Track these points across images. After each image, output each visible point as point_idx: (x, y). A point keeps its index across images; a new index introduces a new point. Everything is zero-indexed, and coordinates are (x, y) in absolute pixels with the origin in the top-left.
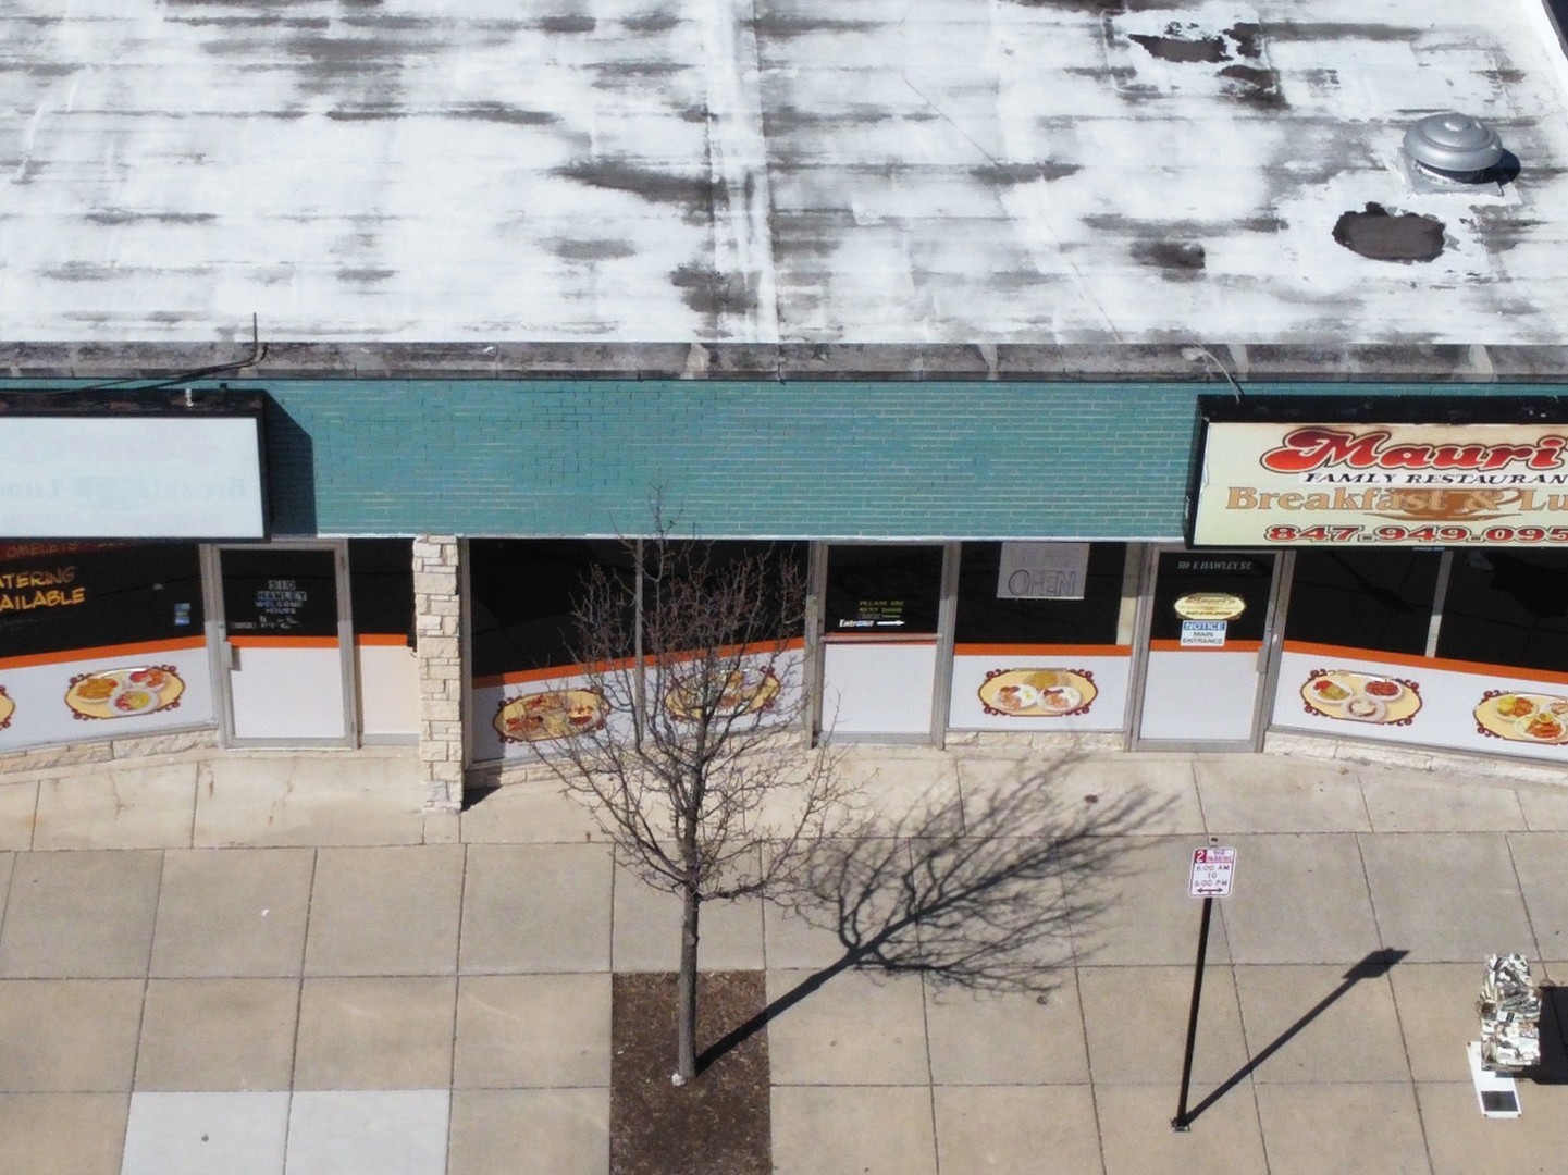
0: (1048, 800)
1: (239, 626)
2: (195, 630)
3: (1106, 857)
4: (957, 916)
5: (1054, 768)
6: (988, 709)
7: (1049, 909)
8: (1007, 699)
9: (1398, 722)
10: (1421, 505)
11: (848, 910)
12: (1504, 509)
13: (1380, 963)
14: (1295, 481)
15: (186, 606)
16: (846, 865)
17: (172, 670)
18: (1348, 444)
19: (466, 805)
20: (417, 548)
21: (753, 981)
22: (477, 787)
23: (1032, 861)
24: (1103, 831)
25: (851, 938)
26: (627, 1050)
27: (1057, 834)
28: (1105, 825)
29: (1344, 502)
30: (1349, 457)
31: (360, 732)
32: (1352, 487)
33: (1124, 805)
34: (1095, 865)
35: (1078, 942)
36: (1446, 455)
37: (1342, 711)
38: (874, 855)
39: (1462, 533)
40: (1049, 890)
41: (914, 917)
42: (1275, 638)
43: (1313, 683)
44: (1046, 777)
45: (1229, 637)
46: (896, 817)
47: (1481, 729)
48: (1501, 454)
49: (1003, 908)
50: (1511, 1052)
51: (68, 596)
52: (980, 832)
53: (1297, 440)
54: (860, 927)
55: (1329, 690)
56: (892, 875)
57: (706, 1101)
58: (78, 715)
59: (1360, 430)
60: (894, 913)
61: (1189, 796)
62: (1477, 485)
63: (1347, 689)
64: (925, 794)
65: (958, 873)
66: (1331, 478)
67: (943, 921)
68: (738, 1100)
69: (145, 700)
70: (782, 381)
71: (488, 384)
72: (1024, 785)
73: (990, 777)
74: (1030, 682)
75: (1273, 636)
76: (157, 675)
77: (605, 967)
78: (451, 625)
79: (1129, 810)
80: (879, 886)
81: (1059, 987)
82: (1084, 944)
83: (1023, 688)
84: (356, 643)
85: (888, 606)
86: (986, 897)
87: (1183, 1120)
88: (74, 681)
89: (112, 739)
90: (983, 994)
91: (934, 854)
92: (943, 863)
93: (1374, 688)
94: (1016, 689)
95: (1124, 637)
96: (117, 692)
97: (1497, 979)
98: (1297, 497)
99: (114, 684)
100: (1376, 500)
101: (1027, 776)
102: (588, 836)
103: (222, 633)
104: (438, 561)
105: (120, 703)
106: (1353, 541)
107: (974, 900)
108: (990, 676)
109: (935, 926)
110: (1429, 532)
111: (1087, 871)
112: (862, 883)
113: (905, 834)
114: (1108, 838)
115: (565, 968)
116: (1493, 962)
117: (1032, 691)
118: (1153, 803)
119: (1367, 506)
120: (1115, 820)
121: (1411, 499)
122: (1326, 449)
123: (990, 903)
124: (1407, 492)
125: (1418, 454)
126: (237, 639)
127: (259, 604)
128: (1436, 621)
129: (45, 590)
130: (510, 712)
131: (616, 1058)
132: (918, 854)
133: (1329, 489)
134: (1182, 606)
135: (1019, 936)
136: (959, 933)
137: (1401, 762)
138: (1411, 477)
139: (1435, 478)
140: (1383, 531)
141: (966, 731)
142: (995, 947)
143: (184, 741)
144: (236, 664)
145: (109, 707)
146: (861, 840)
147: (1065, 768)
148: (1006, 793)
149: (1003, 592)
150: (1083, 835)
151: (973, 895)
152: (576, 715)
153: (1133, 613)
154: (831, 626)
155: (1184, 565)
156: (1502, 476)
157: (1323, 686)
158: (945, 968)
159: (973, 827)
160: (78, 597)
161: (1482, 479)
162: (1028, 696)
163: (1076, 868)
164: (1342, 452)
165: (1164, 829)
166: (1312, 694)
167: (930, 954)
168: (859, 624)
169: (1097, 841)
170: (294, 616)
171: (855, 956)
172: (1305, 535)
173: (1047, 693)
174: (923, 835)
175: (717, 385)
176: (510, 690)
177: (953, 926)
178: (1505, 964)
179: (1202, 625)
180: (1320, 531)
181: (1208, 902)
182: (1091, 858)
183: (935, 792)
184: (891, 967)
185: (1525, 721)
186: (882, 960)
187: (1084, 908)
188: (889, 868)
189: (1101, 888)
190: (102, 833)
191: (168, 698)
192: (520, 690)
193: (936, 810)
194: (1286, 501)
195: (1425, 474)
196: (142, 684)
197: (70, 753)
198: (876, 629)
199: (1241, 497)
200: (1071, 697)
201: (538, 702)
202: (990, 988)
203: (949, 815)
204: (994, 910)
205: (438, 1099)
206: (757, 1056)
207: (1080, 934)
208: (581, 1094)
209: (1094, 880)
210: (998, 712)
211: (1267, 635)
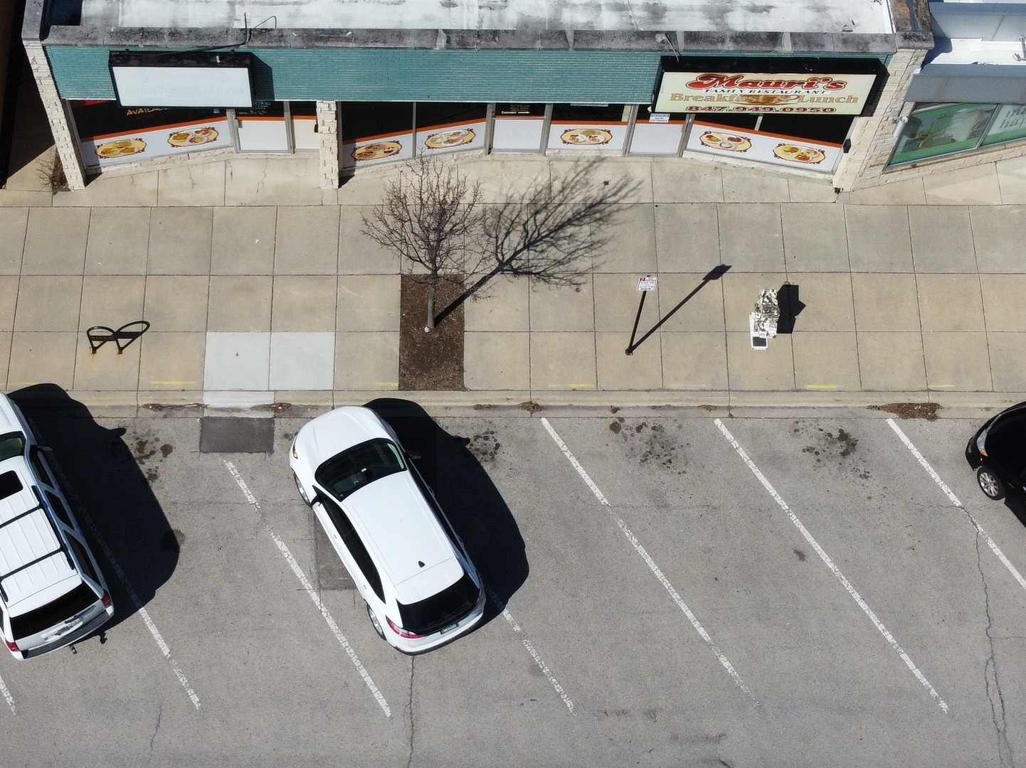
0: (587, 183)
1: (241, 113)
2: (222, 115)
3: (610, 214)
4: (545, 246)
5: (591, 165)
7: (583, 242)
8: (573, 139)
9: (741, 151)
10: (755, 100)
11: (499, 243)
12: (790, 102)
13: (719, 272)
14: (699, 92)
16: (500, 218)
18: (725, 80)
19: (340, 186)
21: (459, 280)
22: (345, 178)
23: (578, 216)
24: (610, 200)
25: (501, 258)
26: (408, 314)
27: (590, 202)
28: (610, 197)
29: (720, 98)
30: (724, 84)
31: (294, 148)
32: (725, 94)
33: (619, 186)
34: (604, 219)
35: (594, 260)
36: (767, 84)
37: (718, 147)
38: (511, 213)
39: (772, 109)
40: (584, 232)
41: (526, 247)
42: (690, 120)
43: (706, 136)
44: (587, 170)
46: (522, 193)
47: (776, 156)
48: (791, 84)
49: (565, 241)
52: (557, 201)
53: (702, 78)
54: (504, 252)
55: (712, 138)
56: (519, 223)
57: (438, 339)
58: (173, 146)
59: (730, 75)
60: (519, 244)
61: (648, 181)
62: (780, 94)
63: (720, 139)
64: (535, 180)
65: (546, 223)
66: (716, 91)
67: (539, 249)
68: (451, 339)
69: (202, 139)
72: (578, 175)
73: (564, 171)
74: (583, 133)
76: (206, 131)
77: (398, 271)
79: (619, 190)
80: (513, 229)
81: (585, 283)
83: (580, 135)
84: (292, 119)
85: (523, 107)
86: (557, 236)
87: (630, 350)
88: (171, 135)
89: (188, 153)
91: (537, 212)
92: (540, 217)
93: (731, 139)
94: (577, 136)
95: (624, 119)
96: (189, 138)
97: (763, 301)
98: (701, 97)
99: (188, 135)
100: (735, 99)
101: (579, 169)
103: (234, 115)
105: (191, 141)
106: (724, 111)
107: (552, 238)
108: (566, 131)
109: (535, 251)
110: (757, 109)
111: (601, 222)
112: (506, 228)
113: (526, 201)
114: (610, 204)
115: (382, 272)
118: (632, 185)
119: (731, 100)
120: (614, 195)
121: (750, 98)
122: (716, 81)
123: (559, 239)
124: (749, 96)
125: (755, 84)
126: (239, 118)
128: (757, 127)
130: (358, 152)
131: (402, 316)
132: (530, 212)
133: (716, 95)
135: (569, 258)
136: (544, 255)
137: (740, 164)
138: (751, 91)
139: (760, 91)
140: (738, 108)
141: (555, 149)
142: (560, 263)
143: (220, 152)
144: (240, 125)
145: (187, 143)
146: (507, 204)
147: (595, 165)
148: (569, 179)
150: (600, 202)
151: (552, 235)
152: (387, 150)
153: (629, 111)
154: (498, 114)
156: (791, 91)
157: (709, 137)
158: (538, 273)
159: (555, 197)
161: (782, 92)
162: (583, 138)
163: (597, 220)
164: (721, 83)
165: (634, 200)
166: (705, 139)
167: (532, 266)
168: (510, 113)
169: (606, 206)
170: (265, 110)
171: (503, 267)
172: (704, 109)
173: (590, 137)
174: (533, 202)
176: (358, 144)
177: (542, 251)
178: (767, 294)
180: (710, 108)
182: (603, 215)
183: (540, 179)
184: (516, 272)
185: (795, 155)
186: (512, 269)
187: (598, 242)
188: (517, 220)
189: (606, 232)
190: (187, 198)
191: (212, 137)
193: (539, 188)
194: (696, 98)
195: (757, 90)
196: (200, 134)
197: (171, 159)
198: (517, 115)
199: (676, 97)
200: (601, 138)
201: (369, 148)
202: (557, 285)
203: (545, 191)
204: (560, 242)
205: (330, 337)
206: (459, 317)
207: (596, 256)
208: (388, 335)
209: (603, 227)
210: (568, 143)
211: (687, 120)
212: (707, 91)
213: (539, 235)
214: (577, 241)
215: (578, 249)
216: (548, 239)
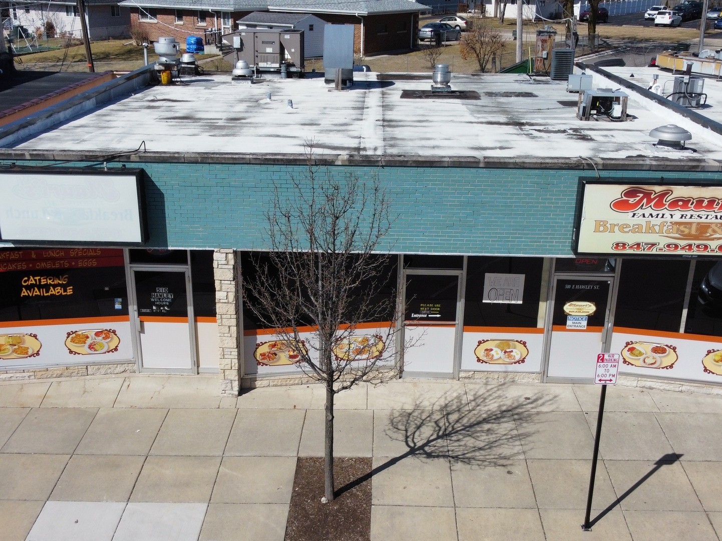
1: (144, 311)
2: (124, 312)
4: (461, 437)
6: (479, 360)
7: (504, 435)
8: (487, 355)
9: (666, 367)
10: (687, 231)
11: (409, 434)
14: (625, 217)
15: (120, 300)
17: (114, 332)
18: (652, 197)
19: (240, 394)
20: (216, 256)
21: (367, 461)
22: (245, 387)
25: (411, 445)
29: (650, 229)
30: (652, 204)
31: (198, 367)
32: (654, 221)
36: (699, 203)
37: (640, 363)
38: (422, 415)
39: (706, 247)
41: (440, 437)
42: (610, 325)
43: (627, 348)
45: (589, 324)
47: (706, 370)
49: (483, 434)
51: (65, 291)
53: (629, 194)
54: (416, 441)
55: (634, 352)
57: (338, 511)
58: (71, 352)
59: (658, 189)
60: (432, 435)
62: (714, 220)
63: (643, 351)
66: (644, 216)
67: (454, 439)
68: (355, 510)
69: (102, 347)
70: (383, 166)
71: (246, 166)
74: (498, 346)
75: (609, 324)
76: (107, 334)
77: (295, 454)
78: (232, 296)
83: (495, 349)
84: (196, 321)
85: (434, 307)
86: (474, 430)
88: (69, 334)
89: (87, 365)
93: (656, 350)
94: (491, 350)
95: (540, 324)
96: (89, 341)
98: (627, 226)
99: (88, 337)
100: (665, 228)
102: (295, 406)
103: (136, 313)
104: (225, 262)
105: (91, 347)
106: (654, 252)
107: (468, 431)
108: (480, 343)
109: (450, 440)
110: (690, 246)
115: (275, 454)
117: (499, 351)
119: (661, 232)
122: (642, 200)
123: (477, 432)
124: (680, 224)
125: (685, 202)
126: (143, 318)
127: (152, 300)
128: (685, 312)
129: (55, 286)
130: (261, 350)
131: (294, 491)
133: (643, 222)
134: (568, 308)
135: (490, 445)
136: (462, 443)
137: (668, 389)
138: (682, 216)
139: (694, 216)
140: (668, 246)
141: (470, 371)
142: (480, 449)
143: (120, 369)
144: (142, 330)
145: (85, 349)
151: (468, 429)
152: (292, 353)
153: (545, 309)
154: (408, 317)
155: (568, 287)
157: (631, 350)
158: (456, 457)
160: (70, 291)
161: (716, 217)
162: (497, 354)
164: (648, 202)
166: (627, 354)
167: (448, 451)
168: (420, 316)
170: (168, 306)
171: (413, 451)
172: (631, 247)
173: (505, 352)
175: (352, 169)
176: (261, 338)
177: (458, 441)
179: (577, 318)
180: (638, 245)
184: (429, 455)
186: (426, 453)
187: (522, 435)
190: (73, 402)
191: (113, 345)
194: (623, 228)
195: (689, 214)
196: (100, 338)
197: (67, 371)
198: (428, 319)
199: (601, 226)
200: (517, 354)
201: (274, 346)
202: (479, 465)
204: (478, 435)
206: (365, 492)
207: (521, 445)
210: (483, 361)
211: (606, 323)
212: (634, 215)
213: (453, 429)
214: (497, 433)
216: (463, 432)
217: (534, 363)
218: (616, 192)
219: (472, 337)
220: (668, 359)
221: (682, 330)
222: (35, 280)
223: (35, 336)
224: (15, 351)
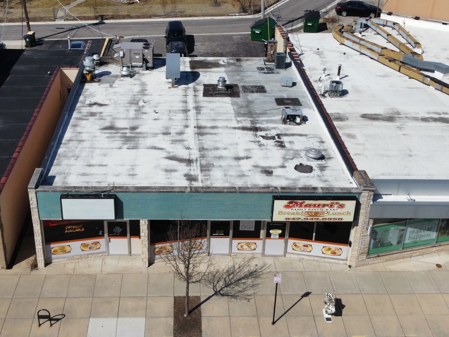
0: (249, 265)
1: (110, 235)
2: (103, 235)
3: (259, 275)
4: (234, 286)
5: (250, 260)
6: (238, 249)
7: (249, 285)
8: (242, 248)
9: (308, 252)
10: (311, 214)
11: (215, 285)
12: (325, 215)
13: (307, 294)
14: (289, 210)
15: (101, 231)
16: (214, 277)
17: (99, 242)
18: (298, 204)
19: (149, 266)
20: (141, 221)
21: (198, 298)
22: (151, 263)
23: (246, 276)
24: (258, 271)
25: (215, 290)
26: (177, 310)
27: (251, 271)
28: (259, 270)
29: (298, 214)
30: (298, 206)
31: (131, 253)
32: (299, 211)
33: (262, 266)
34: (257, 277)
35: (255, 291)
36: (315, 206)
37: (299, 250)
38: (219, 275)
39: (318, 219)
40: (249, 281)
41: (226, 286)
43: (294, 245)
44: (248, 261)
45: (279, 237)
46: (223, 268)
47: (323, 253)
48: (324, 205)
49: (242, 284)
50: (330, 310)
51: (81, 230)
52: (237, 271)
53: (290, 203)
54: (217, 288)
55: (296, 246)
56: (223, 279)
57: (190, 319)
59: (300, 201)
60: (223, 286)
61: (273, 265)
62: (320, 211)
63: (300, 246)
64: (228, 264)
65: (234, 278)
66: (295, 210)
67: (231, 287)
68: (196, 319)
69: (94, 248)
70: (203, 193)
71: (153, 193)
72: (245, 263)
73: (239, 261)
74: (245, 245)
75: (287, 237)
76: (96, 243)
77: (173, 295)
78: (146, 235)
79: (262, 268)
80: (220, 280)
81: (252, 299)
82: (256, 291)
84: (130, 238)
85: (221, 231)
86: (238, 282)
87: (274, 323)
88: (82, 244)
89: (88, 255)
90: (238, 300)
91: (229, 275)
92: (231, 276)
93: (304, 246)
94: (243, 246)
95: (261, 237)
96: (89, 246)
97: (327, 297)
98: (290, 213)
99: (89, 245)
100: (303, 213)
101: (245, 261)
102: (170, 271)
103: (107, 236)
104: (144, 224)
105: (90, 248)
106: (300, 220)
108: (239, 244)
110: (312, 219)
111: (256, 278)
112: (217, 280)
113: (225, 271)
114: (259, 272)
115: (166, 295)
116: (326, 294)
117: (246, 246)
118: (267, 266)
119: (302, 214)
120: (260, 269)
121: (309, 213)
122: (294, 205)
123: (239, 284)
124: (308, 212)
125: (310, 206)
126: (110, 237)
127: (114, 231)
128: (314, 234)
129: (77, 228)
130: (156, 250)
131: (174, 311)
132: (227, 275)
133: (295, 211)
134: (271, 231)
135: (244, 290)
137: (309, 259)
138: (309, 209)
139: (312, 209)
140: (305, 219)
141: (235, 253)
142: (240, 292)
143: (100, 255)
144: (110, 241)
145: (88, 249)
146: (217, 272)
147: (252, 260)
148: (242, 264)
149: (240, 229)
150: (255, 271)
152: (168, 250)
153: (263, 233)
154: (211, 235)
155: (271, 224)
156: (324, 209)
157: (295, 245)
158: (232, 295)
159: (236, 270)
160: (83, 230)
162: (245, 247)
163: (254, 277)
164: (297, 205)
165: (269, 271)
166: (294, 247)
167: (229, 293)
168: (216, 234)
169: (258, 272)
170: (120, 233)
171: (216, 293)
172: (291, 219)
173: (248, 246)
174: (228, 271)
175: (191, 193)
176: (156, 246)
177: (233, 288)
178: (329, 295)
179: (275, 235)
180: (294, 219)
181: (277, 284)
182: (256, 276)
183: (229, 264)
184: (222, 295)
185: (330, 252)
186: (220, 294)
187: (256, 285)
188: (222, 277)
189: (258, 281)
190: (86, 271)
191: (98, 247)
192: (158, 246)
193: (230, 267)
194: (288, 213)
195: (311, 209)
196: (93, 245)
197: (81, 257)
198: (219, 235)
199: (280, 213)
200: (253, 247)
201: (161, 248)
202: (240, 299)
203: (232, 268)
205: (143, 319)
206: (199, 311)
207: (255, 289)
208: (168, 318)
209: (257, 280)
210: (240, 250)
211: (286, 237)
212: (292, 209)
214: (247, 284)
215: (247, 287)
216: (235, 283)
217: (259, 250)
218: (285, 202)
219: (235, 242)
220: (309, 249)
221: (314, 239)
222: (71, 227)
223: (69, 246)
224: (61, 252)
